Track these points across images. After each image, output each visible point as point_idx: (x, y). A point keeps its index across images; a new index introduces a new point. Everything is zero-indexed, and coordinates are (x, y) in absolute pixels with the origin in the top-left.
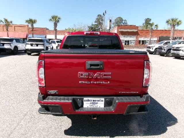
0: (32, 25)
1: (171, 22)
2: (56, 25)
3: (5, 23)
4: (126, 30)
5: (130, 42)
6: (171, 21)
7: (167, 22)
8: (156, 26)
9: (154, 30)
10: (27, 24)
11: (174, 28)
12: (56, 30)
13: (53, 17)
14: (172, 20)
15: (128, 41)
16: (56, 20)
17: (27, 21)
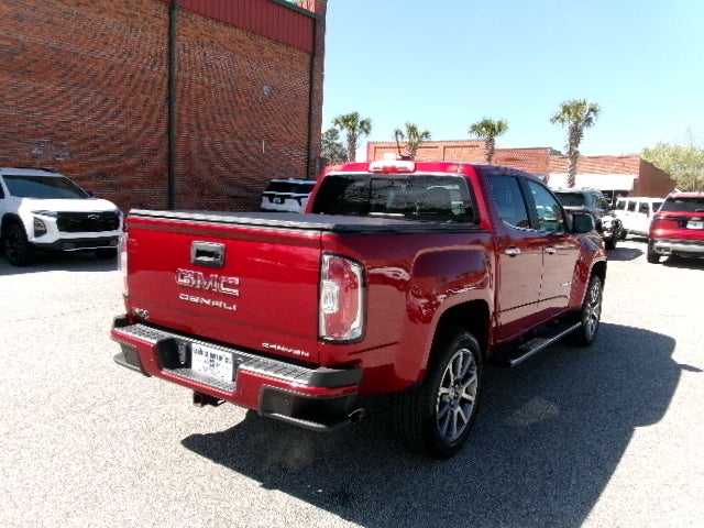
0: (490, 141)
2: (576, 134)
3: (408, 140)
10: (474, 136)
12: (574, 156)
13: (566, 109)
16: (578, 117)
17: (475, 128)
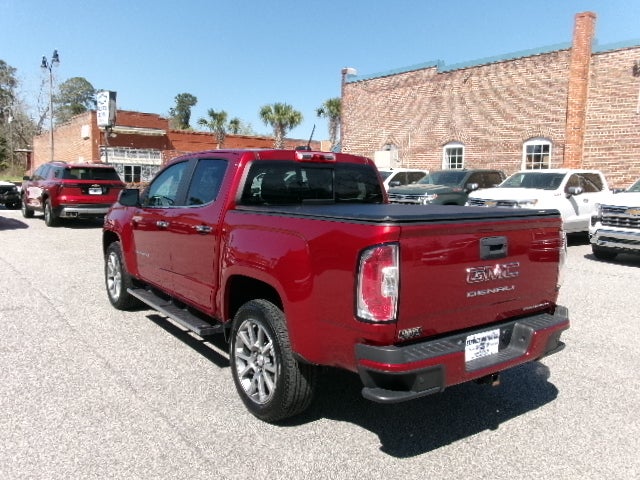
1: (273, 114)
4: (135, 130)
5: (142, 172)
6: (273, 111)
7: (264, 113)
8: (235, 122)
9: (228, 136)
11: (283, 133)
14: (278, 109)
15: (138, 170)
